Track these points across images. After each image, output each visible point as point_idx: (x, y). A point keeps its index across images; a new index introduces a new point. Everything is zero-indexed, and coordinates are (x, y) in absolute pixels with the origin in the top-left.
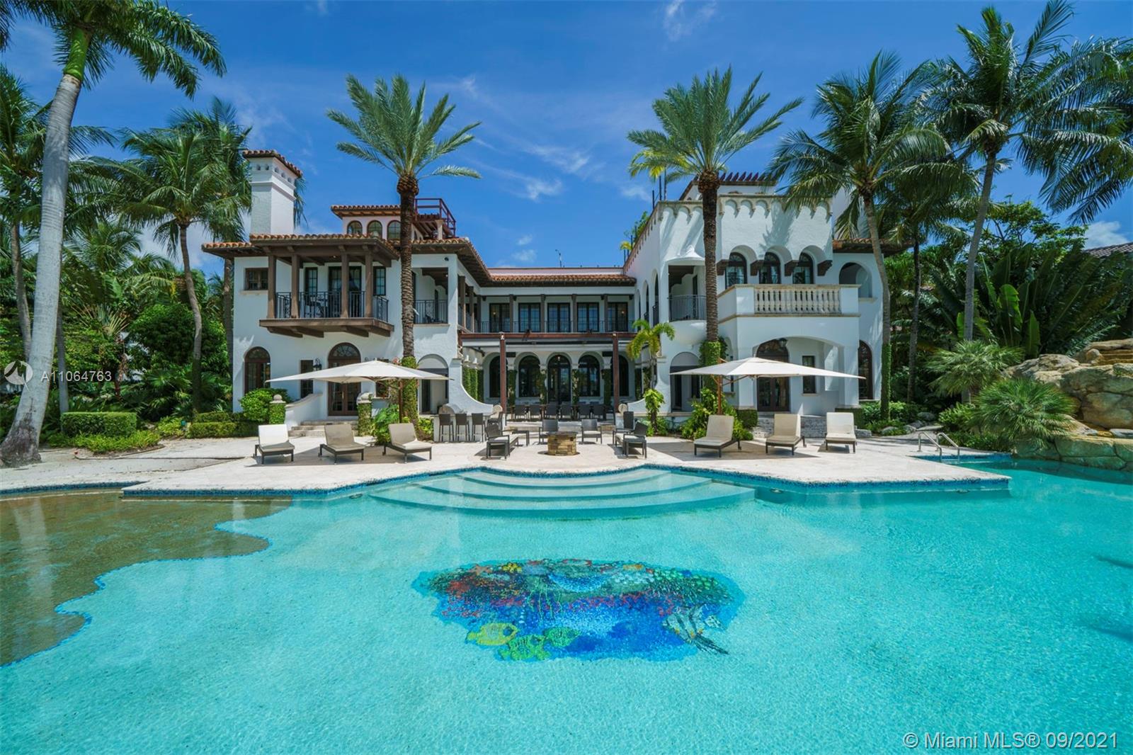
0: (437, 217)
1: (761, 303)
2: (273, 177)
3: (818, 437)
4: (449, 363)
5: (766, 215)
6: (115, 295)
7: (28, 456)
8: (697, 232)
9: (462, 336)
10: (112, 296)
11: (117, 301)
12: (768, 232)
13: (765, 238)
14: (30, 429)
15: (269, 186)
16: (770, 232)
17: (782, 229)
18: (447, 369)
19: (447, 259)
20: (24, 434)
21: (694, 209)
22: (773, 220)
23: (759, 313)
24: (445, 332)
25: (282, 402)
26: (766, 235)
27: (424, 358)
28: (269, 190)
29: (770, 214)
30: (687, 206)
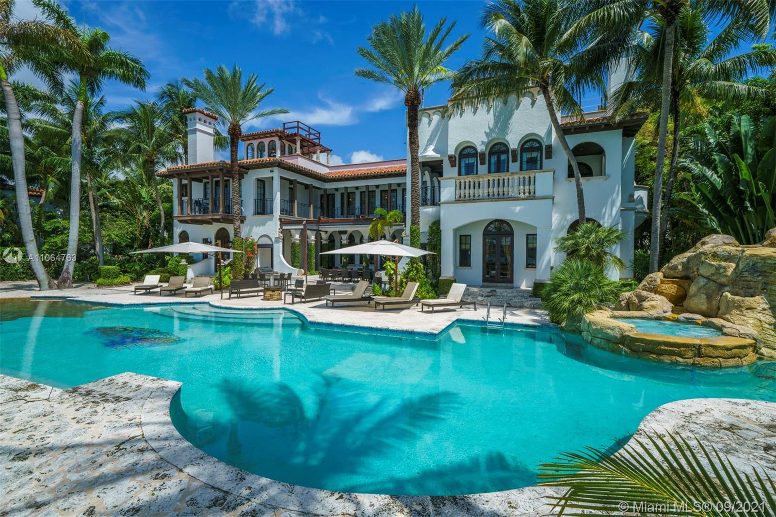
0: (295, 135)
1: (462, 192)
2: (197, 124)
3: (498, 306)
4: (273, 240)
5: (488, 111)
6: (144, 198)
7: (67, 285)
8: (437, 134)
9: (283, 222)
10: (142, 200)
11: (146, 202)
12: (489, 127)
13: (486, 134)
14: (68, 273)
15: (195, 131)
16: (491, 127)
17: (503, 121)
18: (273, 245)
19: (272, 171)
20: (65, 275)
21: (434, 113)
22: (495, 115)
23: (459, 200)
24: (271, 220)
25: (185, 263)
26: (488, 131)
27: (260, 238)
28: (195, 133)
29: (492, 109)
30: (428, 112)
